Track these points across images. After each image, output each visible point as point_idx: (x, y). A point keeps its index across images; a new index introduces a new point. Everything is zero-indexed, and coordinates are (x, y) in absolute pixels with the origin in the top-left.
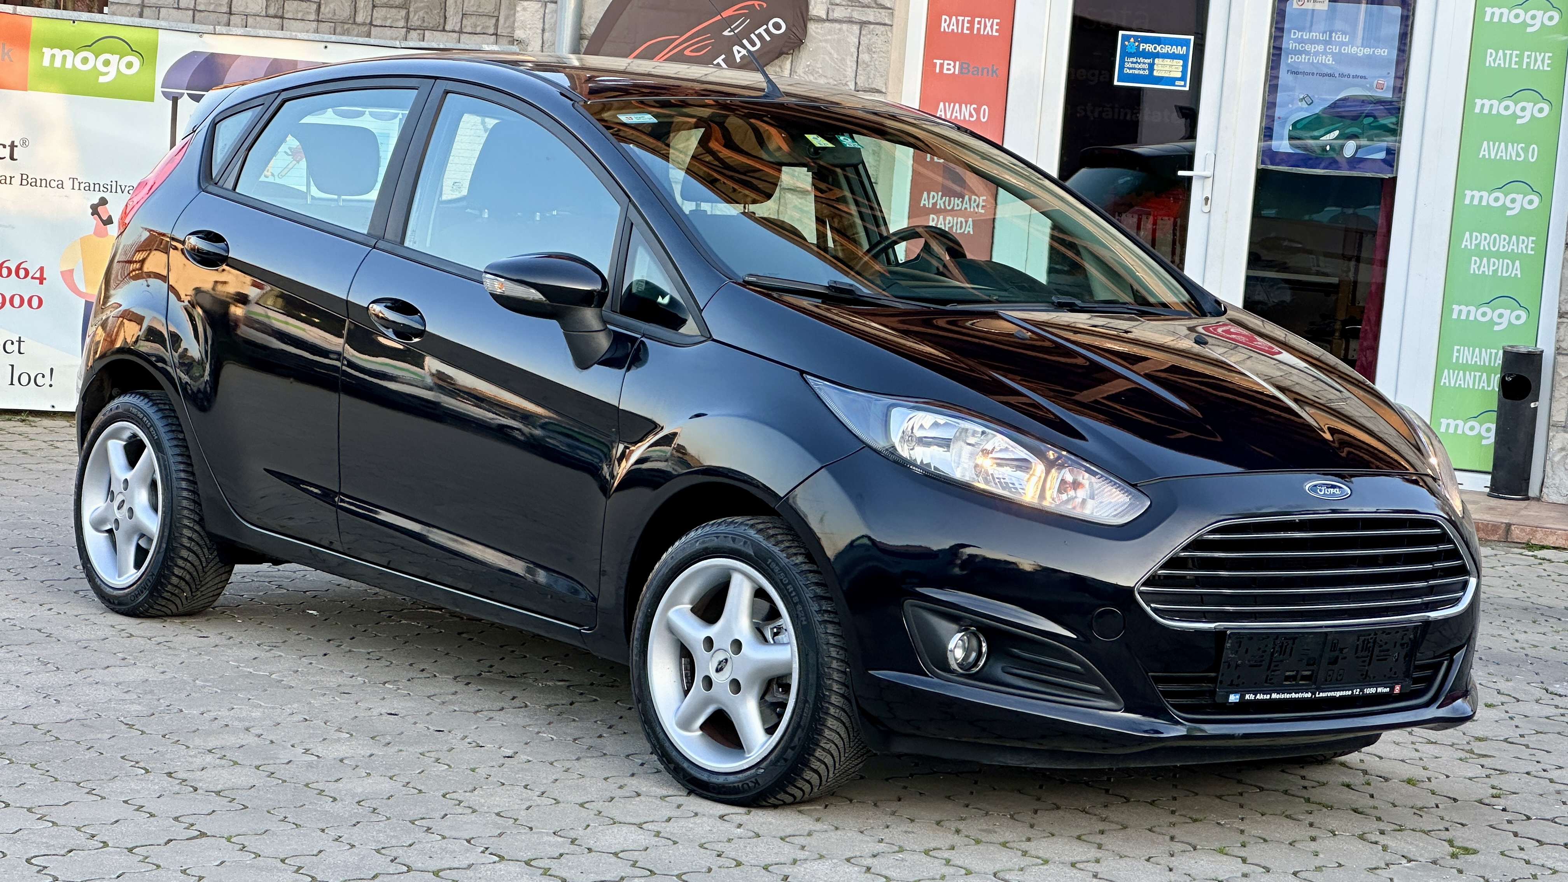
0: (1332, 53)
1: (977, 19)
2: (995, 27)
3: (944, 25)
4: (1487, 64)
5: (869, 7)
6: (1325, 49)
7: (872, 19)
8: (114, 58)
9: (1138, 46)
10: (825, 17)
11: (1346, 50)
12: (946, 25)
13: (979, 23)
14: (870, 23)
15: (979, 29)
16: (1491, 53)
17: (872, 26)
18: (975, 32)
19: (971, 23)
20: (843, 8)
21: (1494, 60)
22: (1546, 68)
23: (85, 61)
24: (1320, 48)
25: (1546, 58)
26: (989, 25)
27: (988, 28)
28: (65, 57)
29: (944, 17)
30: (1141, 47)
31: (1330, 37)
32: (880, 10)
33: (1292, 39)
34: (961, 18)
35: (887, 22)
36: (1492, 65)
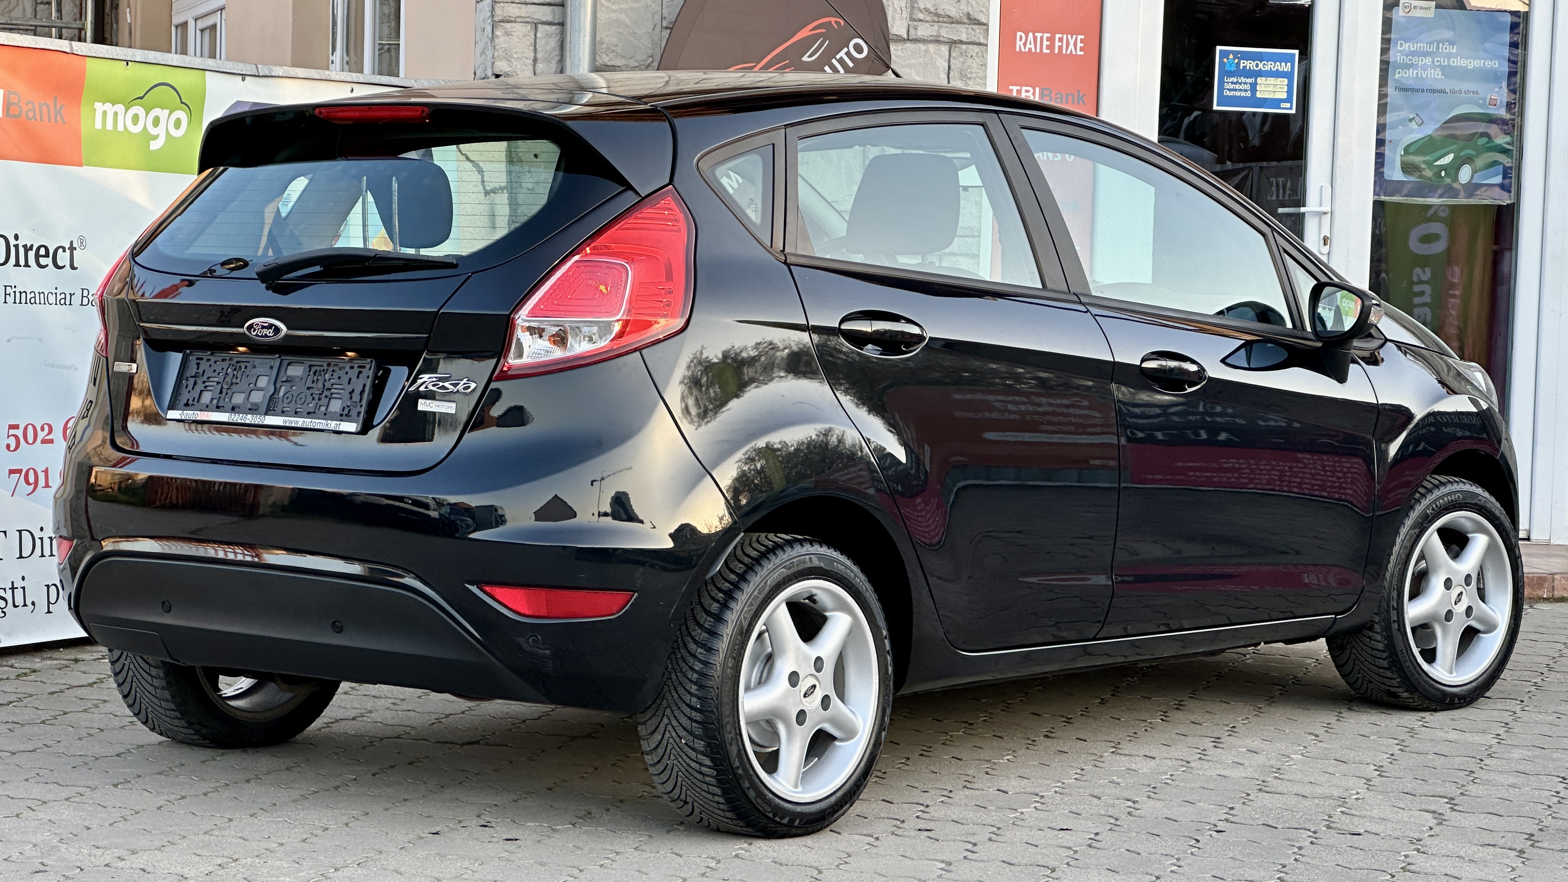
0: (1440, 66)
1: (1058, 36)
2: (1079, 45)
3: (1019, 44)
5: (958, 23)
6: (1433, 62)
7: (964, 38)
8: (163, 114)
9: (1238, 64)
10: (905, 36)
11: (1456, 62)
12: (1021, 43)
13: (1061, 40)
14: (961, 42)
15: (1060, 48)
17: (964, 47)
18: (1056, 51)
19: (1051, 40)
20: (927, 25)
23: (136, 119)
24: (1428, 61)
26: (1072, 42)
27: (1071, 46)
28: (116, 114)
29: (1019, 34)
30: (1242, 65)
31: (1438, 48)
32: (974, 27)
33: (1400, 51)
34: (1039, 35)
35: (982, 41)
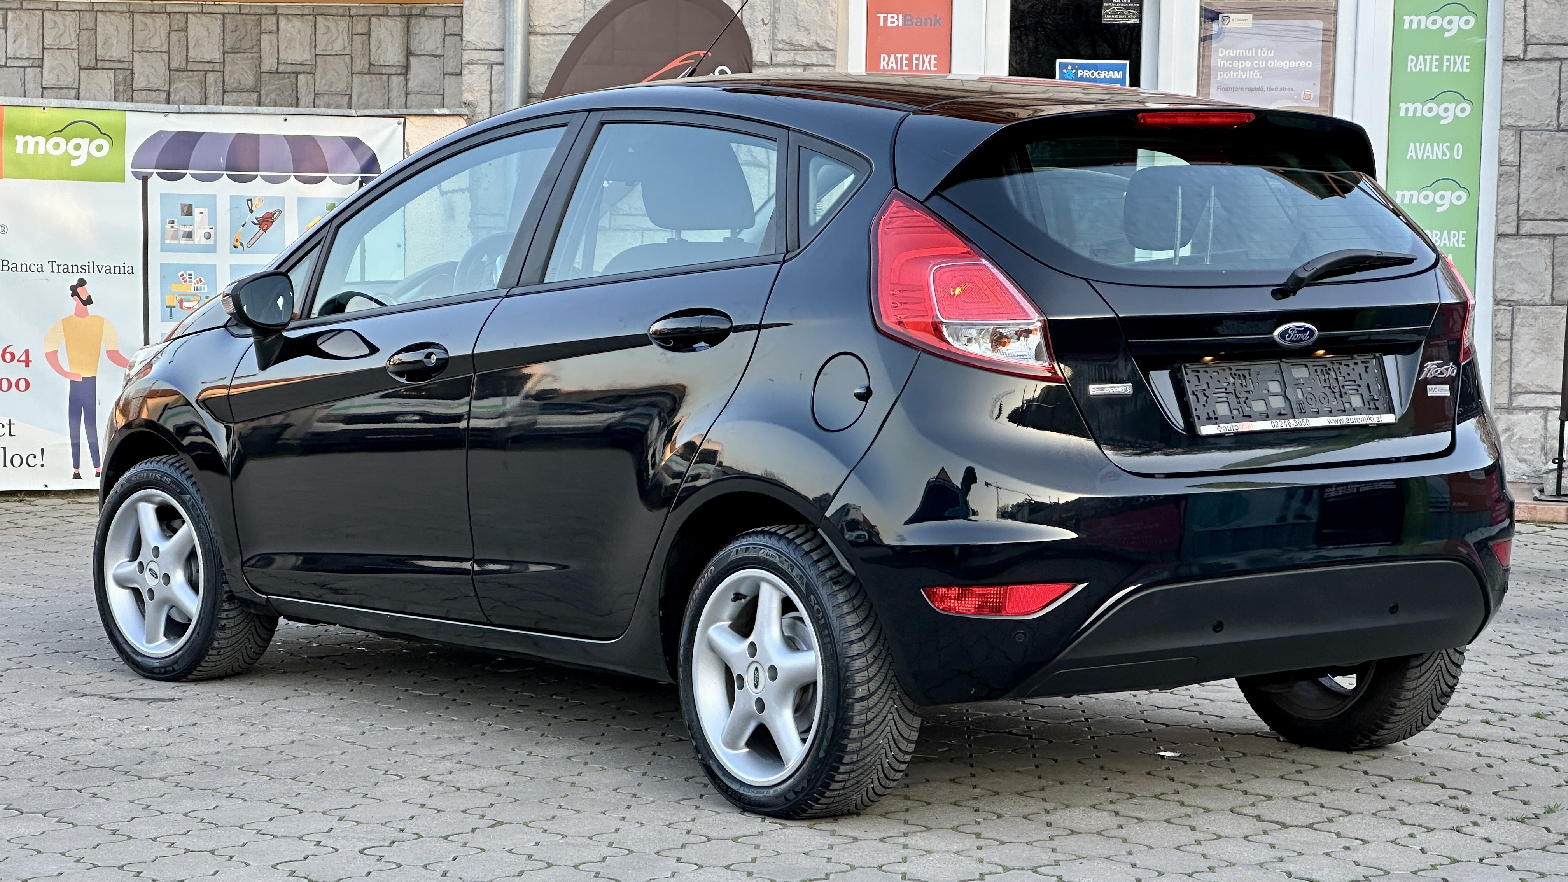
0: (1259, 68)
1: (915, 56)
2: (933, 62)
3: (883, 63)
4: (1409, 70)
5: (812, 50)
6: (1252, 64)
7: (815, 61)
8: (84, 142)
9: (1076, 73)
10: (768, 62)
11: (1272, 64)
12: (885, 63)
13: (917, 59)
14: (813, 65)
15: (917, 65)
16: (1412, 60)
17: (815, 68)
18: (914, 68)
19: (910, 59)
20: (785, 52)
21: (1416, 66)
22: (1465, 70)
23: (57, 146)
24: (1247, 64)
25: (1465, 60)
26: (927, 60)
27: (927, 64)
28: (37, 143)
29: (882, 56)
30: (1079, 74)
31: (1257, 53)
32: (823, 53)
33: (1220, 57)
34: (899, 56)
35: (830, 63)
36: (1414, 70)
